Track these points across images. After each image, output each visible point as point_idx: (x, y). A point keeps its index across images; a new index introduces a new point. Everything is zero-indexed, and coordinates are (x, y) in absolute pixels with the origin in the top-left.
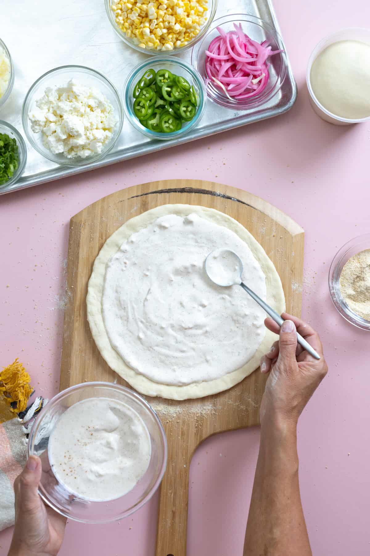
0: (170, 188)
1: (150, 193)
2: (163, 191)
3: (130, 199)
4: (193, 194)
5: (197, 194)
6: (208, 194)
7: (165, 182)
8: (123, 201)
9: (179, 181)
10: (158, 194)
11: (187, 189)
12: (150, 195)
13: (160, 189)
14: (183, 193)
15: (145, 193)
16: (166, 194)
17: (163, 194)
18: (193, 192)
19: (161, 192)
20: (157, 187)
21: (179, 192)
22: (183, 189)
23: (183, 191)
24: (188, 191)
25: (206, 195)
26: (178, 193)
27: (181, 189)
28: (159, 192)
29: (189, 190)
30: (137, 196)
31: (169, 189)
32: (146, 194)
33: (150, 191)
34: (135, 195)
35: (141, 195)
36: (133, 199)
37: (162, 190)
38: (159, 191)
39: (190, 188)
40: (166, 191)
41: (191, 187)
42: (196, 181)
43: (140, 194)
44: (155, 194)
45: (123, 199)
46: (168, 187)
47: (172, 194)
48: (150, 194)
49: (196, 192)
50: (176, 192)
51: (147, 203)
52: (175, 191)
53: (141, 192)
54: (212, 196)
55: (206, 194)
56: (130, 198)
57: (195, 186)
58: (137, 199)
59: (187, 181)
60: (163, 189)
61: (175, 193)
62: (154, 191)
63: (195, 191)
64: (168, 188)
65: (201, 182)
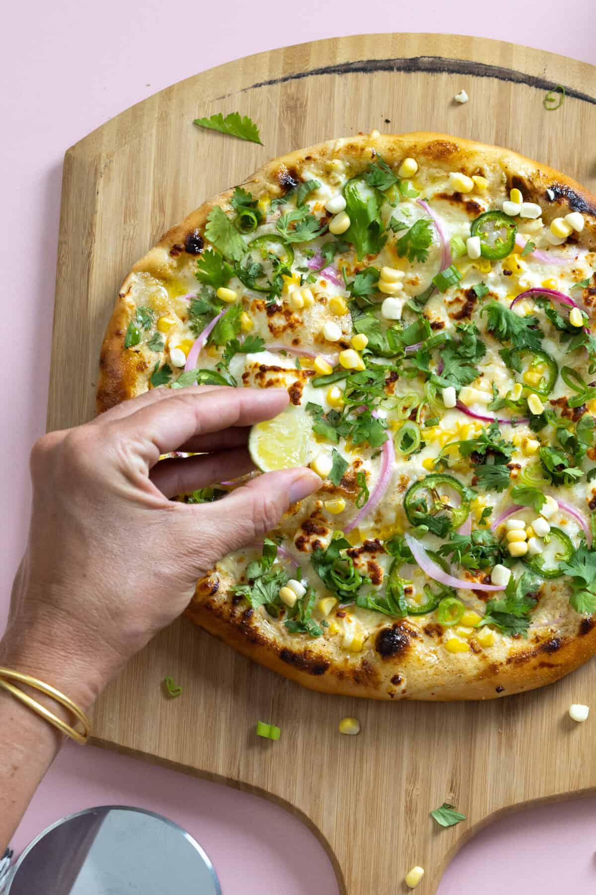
0: (372, 58)
1: (311, 73)
2: (353, 66)
3: (249, 91)
4: (445, 76)
5: (455, 76)
6: (489, 76)
7: (358, 40)
8: (227, 97)
9: (400, 38)
10: (337, 77)
11: (423, 63)
12: (310, 79)
13: (341, 60)
14: (413, 74)
15: (297, 72)
16: (361, 75)
17: (350, 75)
18: (444, 70)
19: (346, 69)
20: (334, 56)
21: (399, 69)
22: (412, 60)
23: (411, 66)
24: (429, 66)
25: (485, 79)
26: (398, 73)
27: (406, 60)
28: (338, 71)
29: (432, 63)
30: (270, 83)
31: (369, 61)
32: (298, 77)
33: (311, 68)
34: (266, 78)
35: (285, 80)
36: (257, 89)
37: (348, 64)
38: (338, 66)
39: (435, 57)
40: (360, 65)
41: (438, 55)
42: (454, 38)
43: (281, 76)
44: (325, 76)
45: (228, 92)
46: (366, 56)
47: (380, 75)
48: (310, 76)
49: (451, 71)
50: (390, 69)
51: (301, 105)
52: (387, 66)
53: (284, 72)
54: (503, 82)
55: (482, 76)
56: (249, 88)
57: (449, 53)
58: (269, 91)
59: (427, 37)
60: (351, 61)
61: (386, 74)
62: (323, 65)
63: (451, 68)
64: (365, 59)
65: (468, 41)
